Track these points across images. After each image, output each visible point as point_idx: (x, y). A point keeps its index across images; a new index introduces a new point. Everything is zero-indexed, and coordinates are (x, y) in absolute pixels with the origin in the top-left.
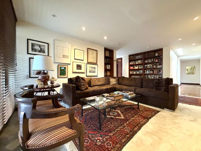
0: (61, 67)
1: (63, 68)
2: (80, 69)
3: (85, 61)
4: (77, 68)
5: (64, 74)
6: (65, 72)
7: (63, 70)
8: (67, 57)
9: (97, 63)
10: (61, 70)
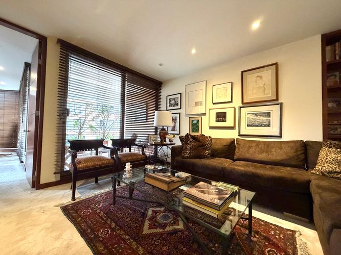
0: (192, 121)
1: (195, 122)
2: (223, 121)
3: (237, 103)
4: (217, 118)
5: (197, 130)
6: (198, 127)
7: (196, 124)
8: (201, 103)
9: (277, 99)
10: (193, 124)
